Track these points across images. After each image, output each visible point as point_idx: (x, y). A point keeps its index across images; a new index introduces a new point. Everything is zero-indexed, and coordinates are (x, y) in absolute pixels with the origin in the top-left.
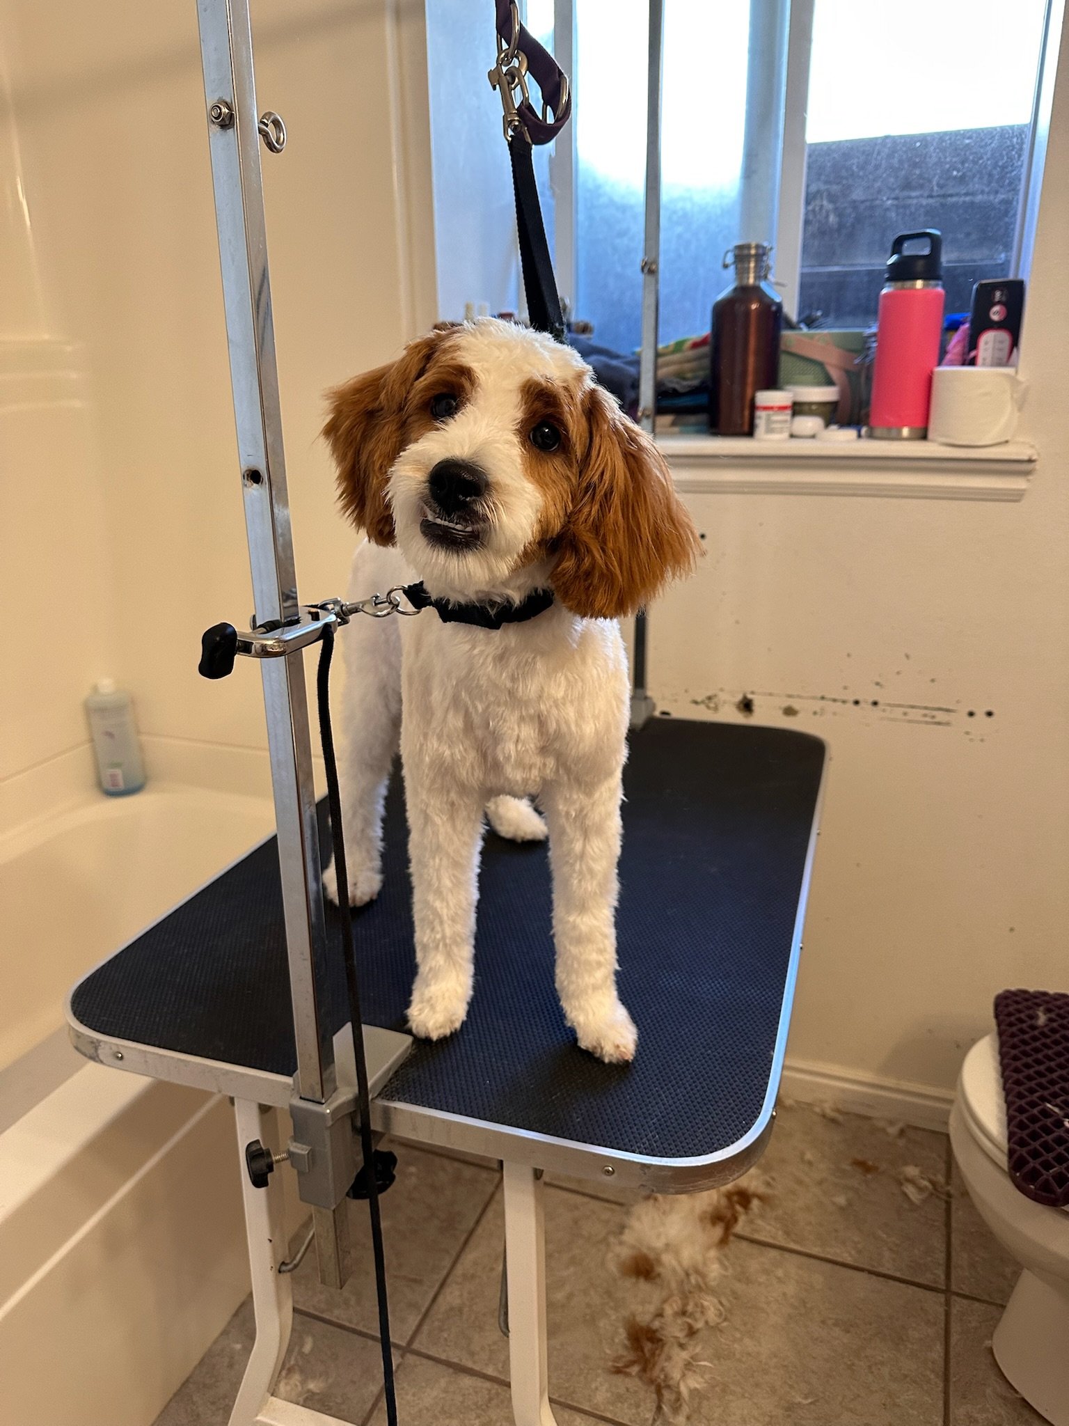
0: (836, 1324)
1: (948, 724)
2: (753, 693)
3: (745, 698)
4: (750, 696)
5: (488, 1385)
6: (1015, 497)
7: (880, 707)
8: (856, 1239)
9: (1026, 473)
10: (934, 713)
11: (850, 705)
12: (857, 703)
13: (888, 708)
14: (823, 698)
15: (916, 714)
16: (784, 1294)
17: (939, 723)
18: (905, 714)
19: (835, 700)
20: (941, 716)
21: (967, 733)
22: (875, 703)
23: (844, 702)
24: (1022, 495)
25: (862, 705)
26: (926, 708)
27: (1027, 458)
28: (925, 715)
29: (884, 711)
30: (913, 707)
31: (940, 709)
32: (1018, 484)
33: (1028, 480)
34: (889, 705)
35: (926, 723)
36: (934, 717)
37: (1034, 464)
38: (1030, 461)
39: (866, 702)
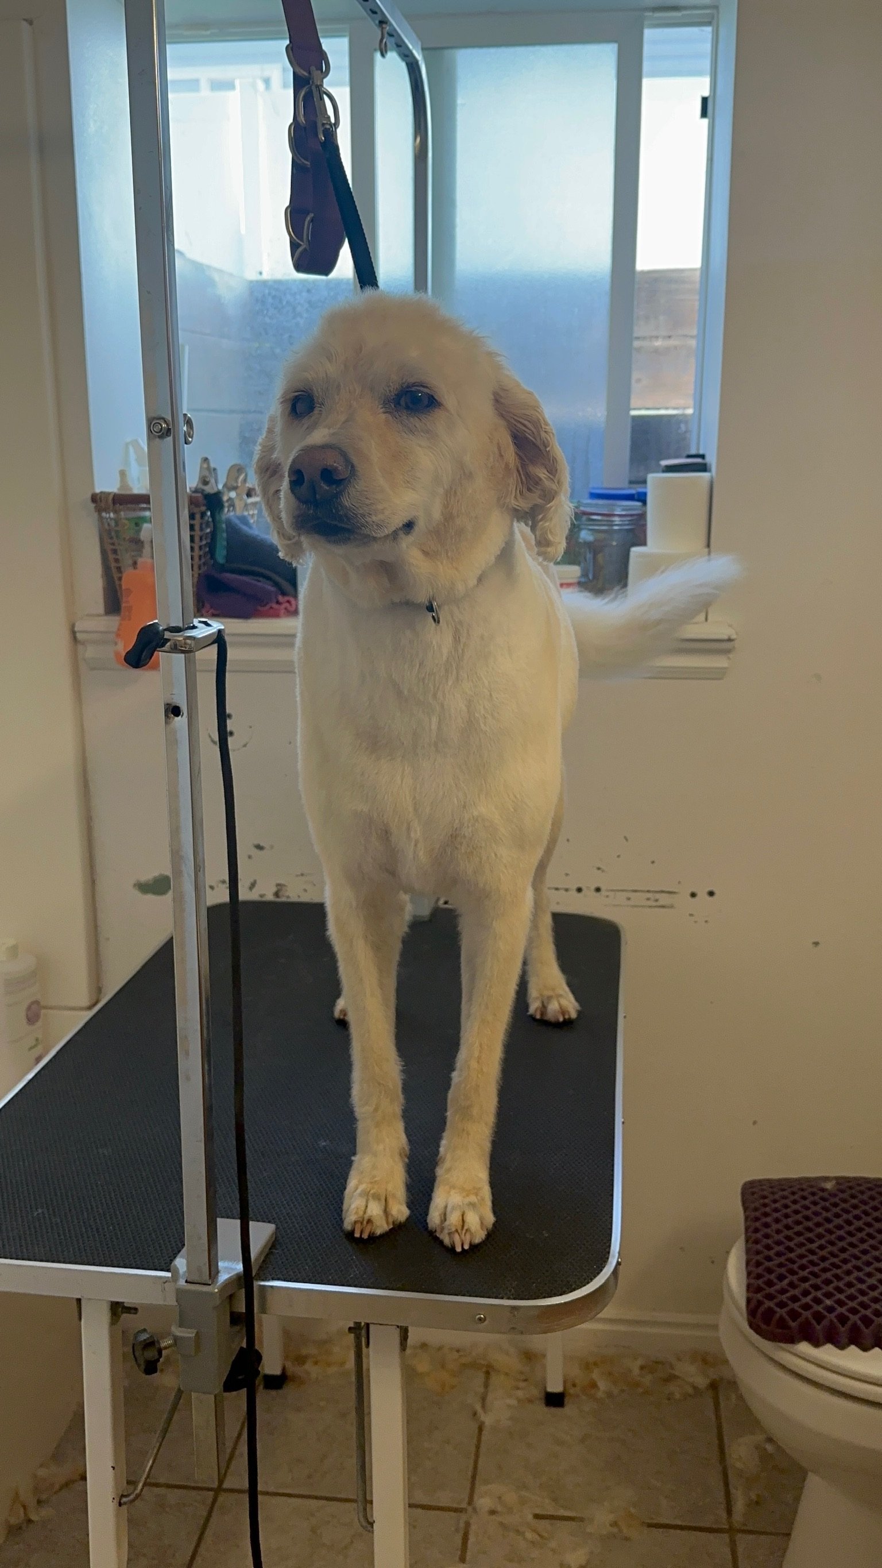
1: (672, 907)
6: (718, 675)
7: (603, 893)
9: (727, 652)
10: (658, 896)
11: (574, 893)
12: (579, 890)
13: (611, 894)
15: (638, 899)
17: (663, 907)
18: (629, 899)
19: (557, 889)
20: (664, 899)
21: (691, 915)
22: (598, 890)
23: (567, 890)
24: (724, 673)
25: (585, 892)
26: (648, 891)
27: (726, 637)
28: (648, 899)
29: (607, 896)
30: (635, 891)
31: (662, 892)
32: (719, 662)
33: (729, 658)
34: (612, 890)
35: (650, 907)
36: (657, 900)
37: (732, 643)
38: (730, 640)
39: (588, 888)
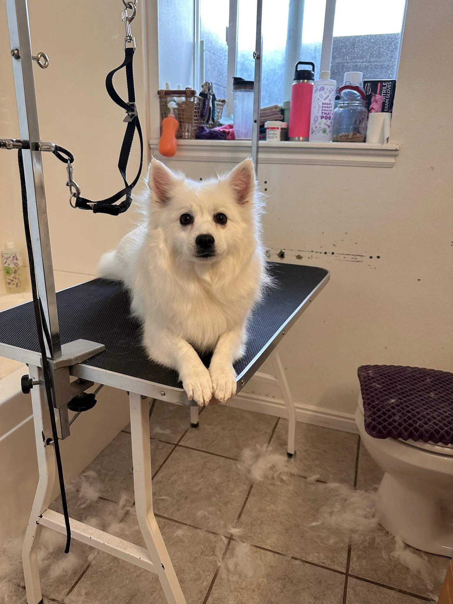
0: (309, 500)
1: (361, 262)
2: (284, 249)
3: (281, 252)
4: (283, 251)
5: (164, 520)
6: (390, 166)
7: (335, 255)
8: (319, 470)
9: (395, 156)
10: (356, 257)
11: (323, 254)
12: (326, 253)
13: (338, 255)
14: (312, 251)
15: (349, 258)
16: (289, 490)
17: (358, 262)
18: (345, 258)
19: (317, 252)
20: (359, 258)
21: (369, 265)
22: (333, 253)
23: (321, 253)
24: (394, 165)
25: (327, 254)
26: (353, 255)
27: (395, 149)
28: (353, 258)
29: (336, 256)
30: (348, 255)
31: (359, 255)
32: (391, 160)
33: (396, 159)
34: (339, 254)
35: (353, 261)
36: (356, 259)
37: (398, 152)
38: (396, 150)
39: (329, 253)
